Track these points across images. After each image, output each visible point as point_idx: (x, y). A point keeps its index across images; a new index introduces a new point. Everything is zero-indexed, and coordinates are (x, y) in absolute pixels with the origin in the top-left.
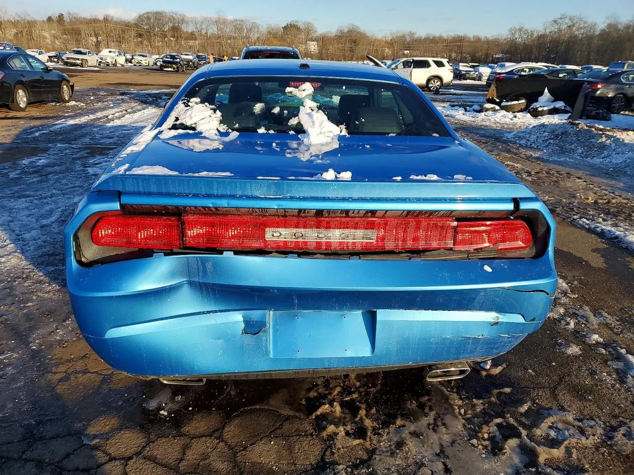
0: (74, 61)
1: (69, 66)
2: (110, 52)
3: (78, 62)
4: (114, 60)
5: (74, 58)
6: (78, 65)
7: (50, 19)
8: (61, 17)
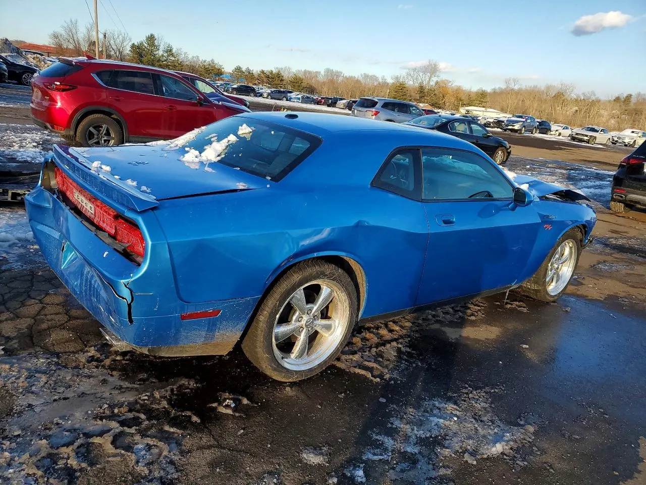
0: (582, 137)
1: (576, 141)
2: (633, 132)
3: (586, 138)
4: (633, 141)
5: (583, 135)
6: (584, 141)
7: (617, 99)
8: (629, 97)
